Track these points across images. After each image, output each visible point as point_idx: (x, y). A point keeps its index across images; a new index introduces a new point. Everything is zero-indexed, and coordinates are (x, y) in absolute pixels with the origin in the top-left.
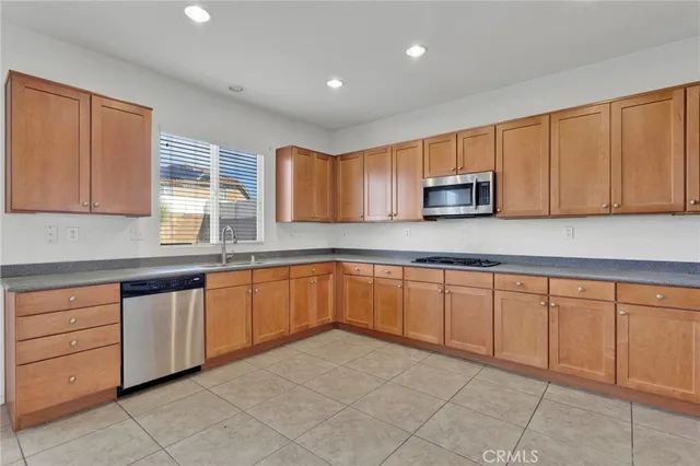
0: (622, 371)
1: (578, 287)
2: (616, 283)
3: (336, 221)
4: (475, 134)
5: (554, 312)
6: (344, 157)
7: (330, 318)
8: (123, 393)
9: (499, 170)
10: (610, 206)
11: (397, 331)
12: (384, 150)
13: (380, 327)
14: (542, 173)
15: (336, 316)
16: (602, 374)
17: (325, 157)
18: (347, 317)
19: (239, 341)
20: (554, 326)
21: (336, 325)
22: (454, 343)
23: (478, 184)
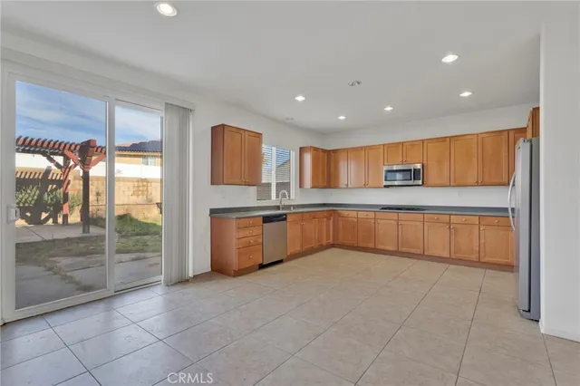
0: (482, 254)
1: (464, 218)
2: (480, 216)
3: (330, 187)
4: (413, 144)
5: (453, 231)
6: (335, 151)
7: (331, 241)
8: (262, 267)
9: (425, 162)
10: (477, 182)
11: (371, 245)
12: (361, 148)
13: (362, 245)
14: (446, 164)
15: (334, 240)
16: (474, 257)
17: (324, 151)
18: (341, 240)
19: (297, 248)
20: (453, 237)
21: (333, 246)
22: (404, 250)
23: (415, 170)
